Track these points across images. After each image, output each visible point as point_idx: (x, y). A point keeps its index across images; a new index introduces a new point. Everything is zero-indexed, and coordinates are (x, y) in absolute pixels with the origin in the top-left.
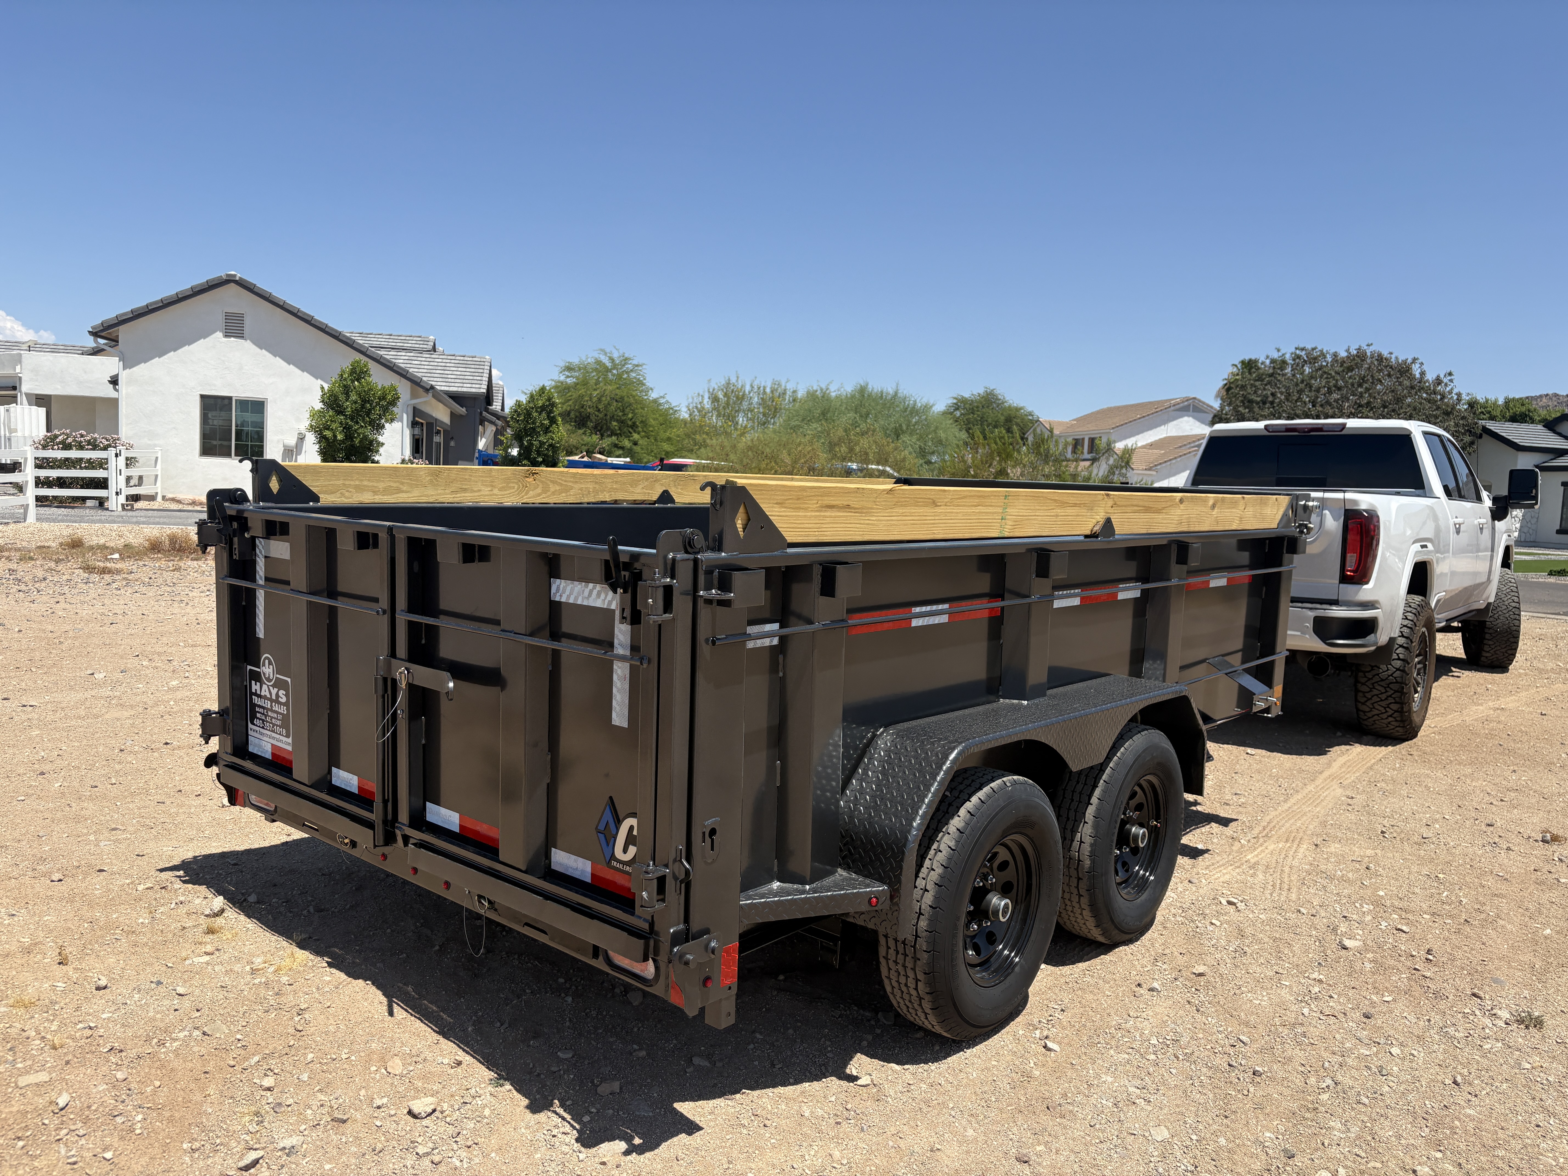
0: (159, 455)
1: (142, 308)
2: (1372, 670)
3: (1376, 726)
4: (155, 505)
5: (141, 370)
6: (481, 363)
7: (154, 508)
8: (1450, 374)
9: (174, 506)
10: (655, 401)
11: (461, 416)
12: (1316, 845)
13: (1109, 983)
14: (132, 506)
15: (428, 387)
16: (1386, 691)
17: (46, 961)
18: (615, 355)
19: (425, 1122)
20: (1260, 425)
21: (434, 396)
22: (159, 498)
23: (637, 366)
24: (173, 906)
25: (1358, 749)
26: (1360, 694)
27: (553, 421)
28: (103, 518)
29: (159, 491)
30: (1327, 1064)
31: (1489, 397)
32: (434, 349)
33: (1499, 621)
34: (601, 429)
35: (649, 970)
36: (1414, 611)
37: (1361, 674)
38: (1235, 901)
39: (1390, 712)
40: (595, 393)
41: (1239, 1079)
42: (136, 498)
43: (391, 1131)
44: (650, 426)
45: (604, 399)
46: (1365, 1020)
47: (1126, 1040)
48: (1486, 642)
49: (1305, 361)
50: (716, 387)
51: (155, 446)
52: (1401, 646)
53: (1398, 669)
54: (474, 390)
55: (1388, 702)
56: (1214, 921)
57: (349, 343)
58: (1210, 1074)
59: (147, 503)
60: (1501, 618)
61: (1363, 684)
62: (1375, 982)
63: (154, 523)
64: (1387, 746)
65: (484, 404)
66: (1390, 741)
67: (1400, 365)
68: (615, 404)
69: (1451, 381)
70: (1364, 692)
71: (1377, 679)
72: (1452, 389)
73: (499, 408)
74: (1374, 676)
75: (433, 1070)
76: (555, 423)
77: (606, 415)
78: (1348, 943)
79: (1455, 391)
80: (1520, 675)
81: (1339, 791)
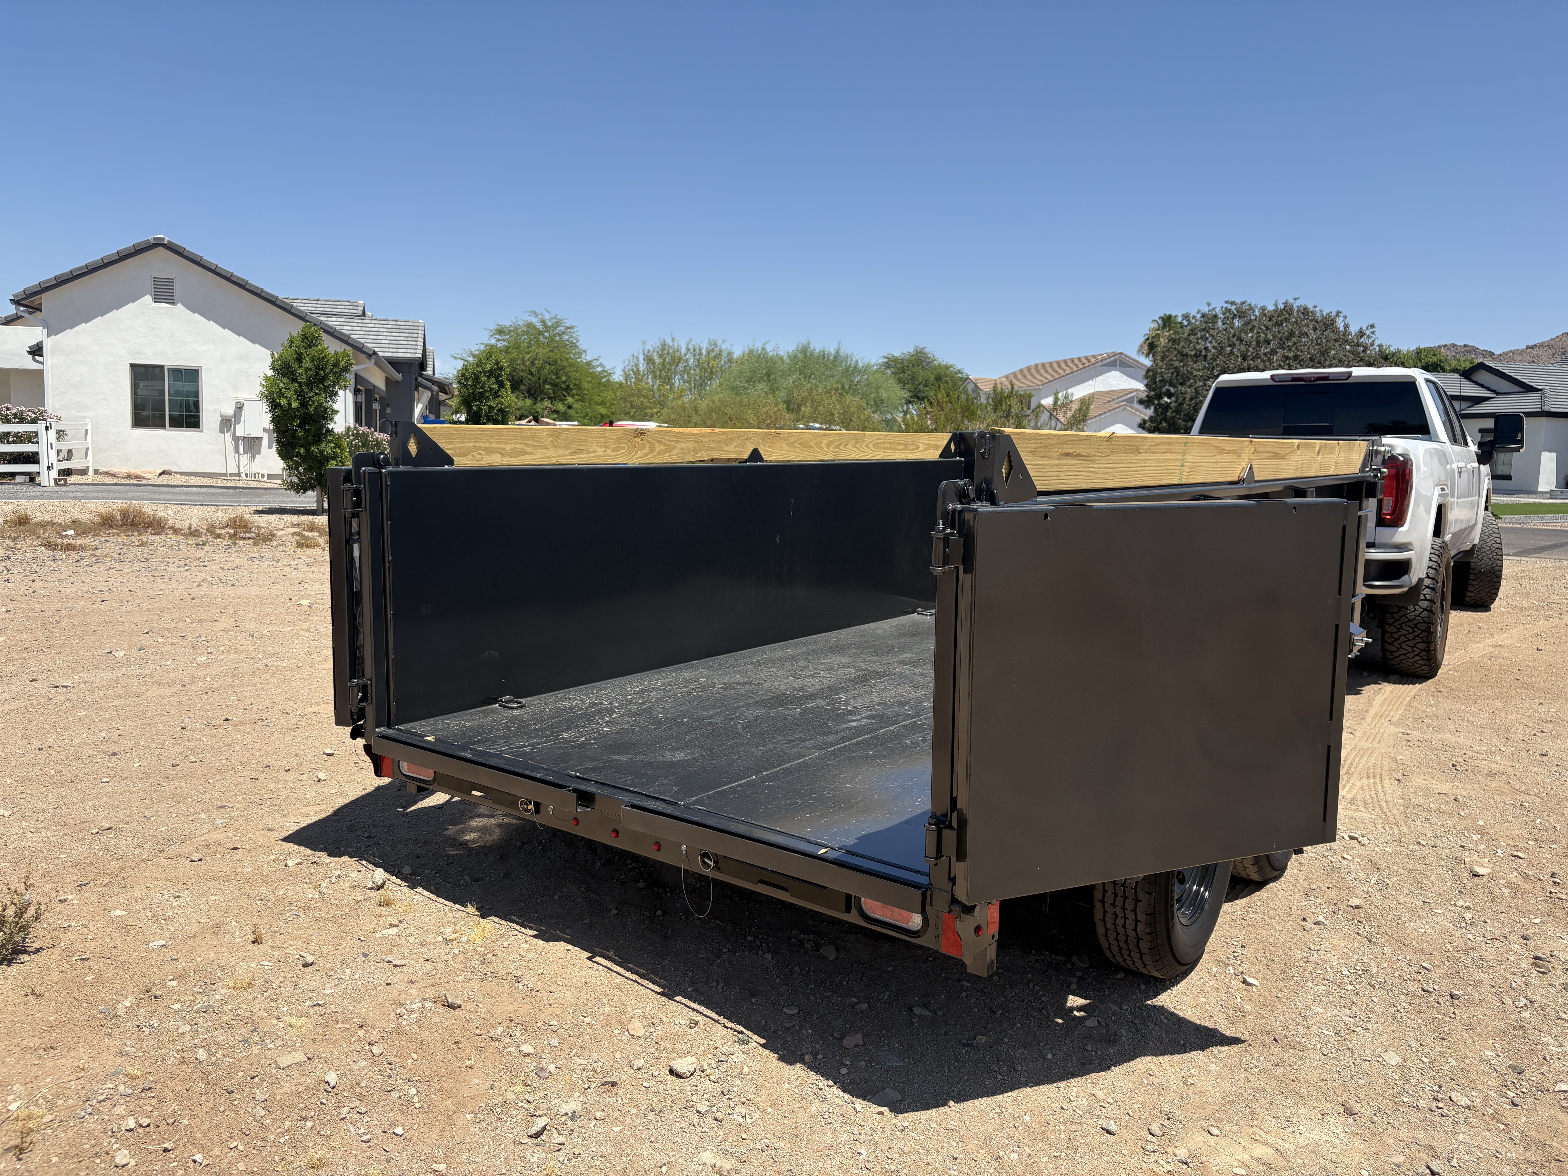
0: (89, 428)
1: (66, 274)
2: (1400, 611)
3: (1401, 665)
4: (90, 477)
5: (67, 337)
6: (415, 327)
7: (88, 482)
8: (1372, 326)
9: (108, 480)
10: (589, 364)
11: (397, 381)
12: (1398, 780)
13: (1274, 919)
14: (65, 481)
15: (371, 353)
16: (1414, 631)
17: (236, 940)
18: (547, 317)
19: (693, 1081)
20: (1267, 375)
21: (376, 364)
22: (91, 472)
23: (568, 328)
24: (333, 880)
25: (1388, 689)
26: (1388, 635)
27: (501, 385)
28: (38, 494)
29: (90, 465)
30: (1514, 985)
31: (1401, 348)
32: (364, 314)
33: (1483, 562)
34: (534, 393)
35: (916, 921)
36: (1437, 553)
37: (1389, 615)
38: (1357, 836)
39: (1417, 651)
40: (527, 356)
41: (1438, 1003)
42: (67, 472)
43: (661, 1091)
44: (585, 389)
45: (536, 362)
46: (1525, 942)
47: (1319, 972)
48: (1470, 582)
49: (1235, 315)
50: (651, 349)
51: (85, 418)
52: (1427, 587)
53: (1425, 610)
54: (409, 355)
55: (1415, 642)
56: (1345, 856)
57: (286, 308)
58: (1408, 1000)
59: (80, 477)
60: (1485, 558)
61: (1390, 625)
62: (1517, 906)
63: (98, 498)
64: (1414, 684)
65: (418, 369)
66: (1415, 680)
67: (1326, 318)
68: (548, 367)
69: (1373, 333)
70: (1391, 633)
71: (1404, 619)
72: (1374, 341)
73: (430, 373)
74: (1401, 617)
75: (673, 1030)
76: (503, 387)
77: (539, 378)
78: (1480, 870)
79: (1377, 343)
80: (1503, 613)
81: (1393, 729)
